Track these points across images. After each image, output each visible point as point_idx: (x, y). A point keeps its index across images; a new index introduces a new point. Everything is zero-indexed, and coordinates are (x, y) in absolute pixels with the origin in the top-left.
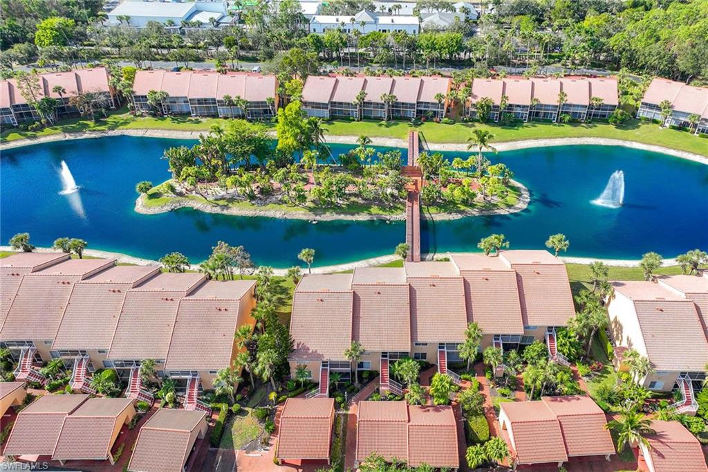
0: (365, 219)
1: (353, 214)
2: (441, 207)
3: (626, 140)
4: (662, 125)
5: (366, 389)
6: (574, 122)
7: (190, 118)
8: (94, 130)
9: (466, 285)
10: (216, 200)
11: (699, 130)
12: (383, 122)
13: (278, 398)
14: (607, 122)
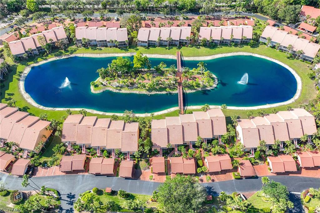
0: (165, 93)
1: (161, 92)
2: (189, 88)
3: (253, 53)
4: (267, 46)
5: (171, 153)
6: (236, 45)
7: (98, 47)
8: (65, 55)
9: (198, 124)
10: (117, 87)
11: (279, 49)
12: (167, 47)
13: (149, 156)
14: (247, 45)
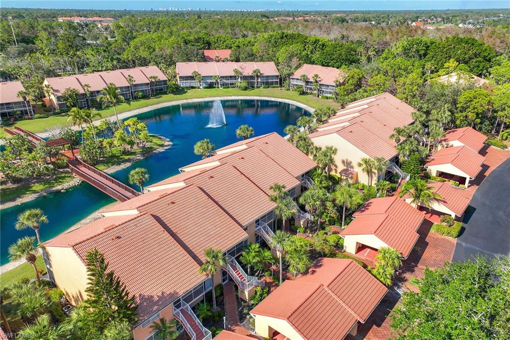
2: (107, 163)
4: (199, 88)
6: (145, 97)
11: (221, 85)
14: (165, 93)
